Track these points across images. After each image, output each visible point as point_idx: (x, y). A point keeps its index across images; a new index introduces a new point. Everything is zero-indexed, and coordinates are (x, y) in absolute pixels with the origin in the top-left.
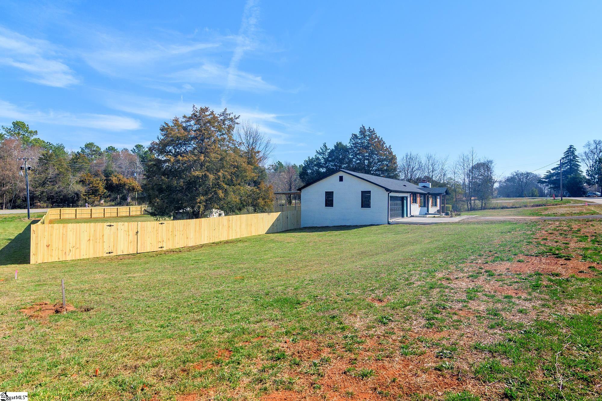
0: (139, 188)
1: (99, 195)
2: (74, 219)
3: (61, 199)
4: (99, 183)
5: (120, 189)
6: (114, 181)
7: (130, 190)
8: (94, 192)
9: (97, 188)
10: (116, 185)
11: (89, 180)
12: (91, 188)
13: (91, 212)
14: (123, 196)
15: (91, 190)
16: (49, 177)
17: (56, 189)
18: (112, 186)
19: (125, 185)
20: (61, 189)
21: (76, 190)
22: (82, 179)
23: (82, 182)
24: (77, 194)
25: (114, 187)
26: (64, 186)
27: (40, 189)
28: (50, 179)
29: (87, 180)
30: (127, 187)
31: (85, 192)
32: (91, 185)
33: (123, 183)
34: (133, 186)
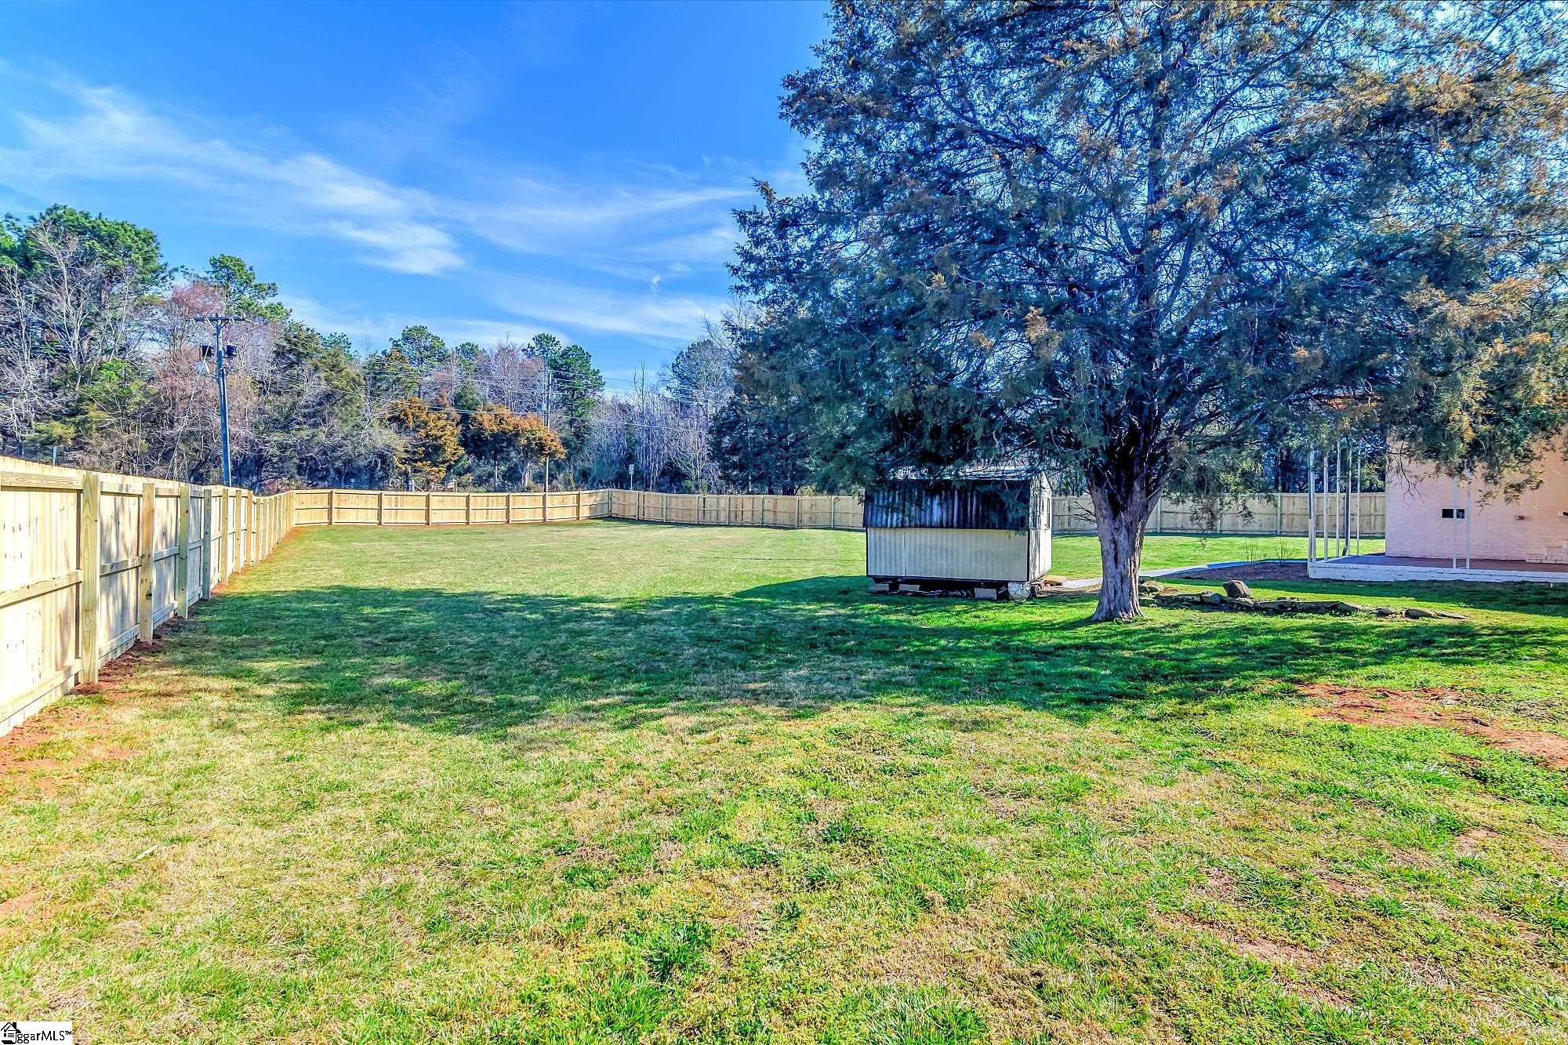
0: (557, 445)
1: (444, 462)
2: (375, 527)
3: (338, 471)
4: (443, 428)
5: (502, 447)
6: (486, 424)
7: (532, 450)
8: (432, 451)
9: (440, 442)
10: (494, 436)
11: (417, 417)
12: (421, 439)
13: (428, 505)
14: (510, 469)
15: (423, 445)
16: (302, 403)
17: (322, 437)
18: (480, 439)
19: (517, 435)
20: (337, 439)
21: (380, 445)
22: (396, 414)
23: (398, 420)
24: (382, 457)
25: (485, 442)
26: (345, 429)
27: (277, 437)
28: (306, 407)
29: (411, 417)
30: (523, 441)
31: (406, 451)
32: (422, 432)
33: (511, 428)
34: (540, 439)
